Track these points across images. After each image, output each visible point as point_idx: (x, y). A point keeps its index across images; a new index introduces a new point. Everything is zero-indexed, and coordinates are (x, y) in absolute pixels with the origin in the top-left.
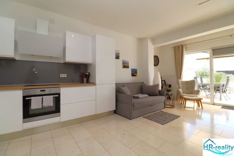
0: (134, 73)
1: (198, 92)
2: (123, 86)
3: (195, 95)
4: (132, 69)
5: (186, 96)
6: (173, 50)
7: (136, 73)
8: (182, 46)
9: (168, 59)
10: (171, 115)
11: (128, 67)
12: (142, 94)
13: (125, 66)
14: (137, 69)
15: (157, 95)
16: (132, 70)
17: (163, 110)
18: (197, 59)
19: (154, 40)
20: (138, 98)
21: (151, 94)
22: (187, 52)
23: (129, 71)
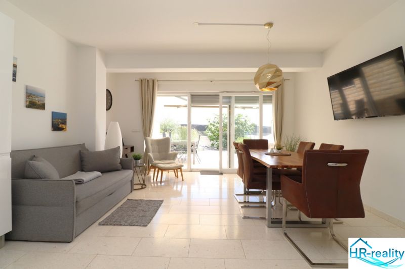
0: (59, 123)
1: (174, 156)
2: (33, 158)
3: (172, 161)
4: (53, 113)
5: (162, 164)
6: (138, 85)
7: (64, 123)
8: (153, 81)
9: (129, 98)
10: (149, 202)
11: (42, 107)
12: (82, 170)
13: (34, 102)
14: (65, 115)
15: (117, 170)
16: (54, 115)
17: (130, 197)
18: (165, 106)
19: (108, 55)
20: (79, 182)
21: (106, 170)
22: (160, 93)
23: (44, 118)
